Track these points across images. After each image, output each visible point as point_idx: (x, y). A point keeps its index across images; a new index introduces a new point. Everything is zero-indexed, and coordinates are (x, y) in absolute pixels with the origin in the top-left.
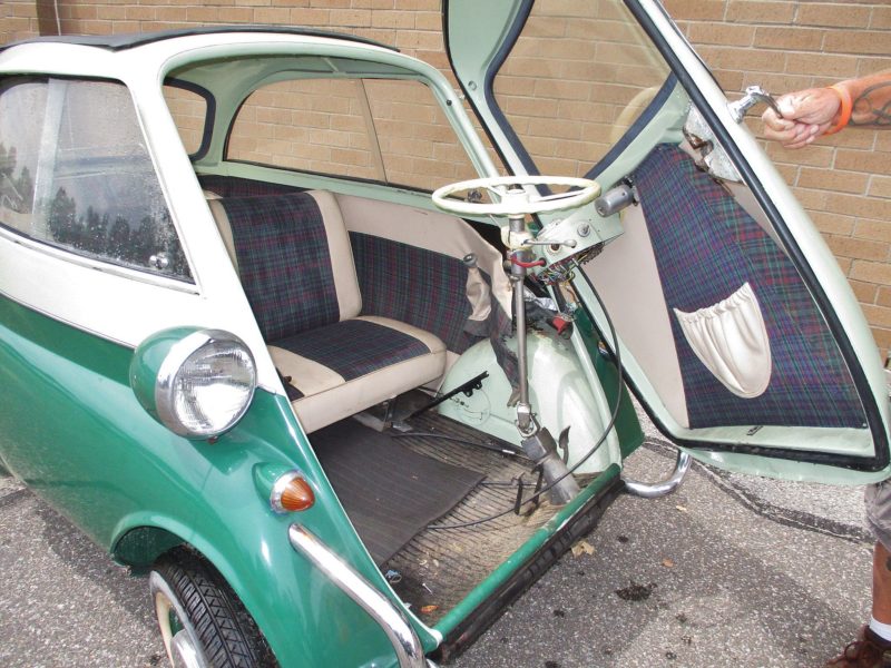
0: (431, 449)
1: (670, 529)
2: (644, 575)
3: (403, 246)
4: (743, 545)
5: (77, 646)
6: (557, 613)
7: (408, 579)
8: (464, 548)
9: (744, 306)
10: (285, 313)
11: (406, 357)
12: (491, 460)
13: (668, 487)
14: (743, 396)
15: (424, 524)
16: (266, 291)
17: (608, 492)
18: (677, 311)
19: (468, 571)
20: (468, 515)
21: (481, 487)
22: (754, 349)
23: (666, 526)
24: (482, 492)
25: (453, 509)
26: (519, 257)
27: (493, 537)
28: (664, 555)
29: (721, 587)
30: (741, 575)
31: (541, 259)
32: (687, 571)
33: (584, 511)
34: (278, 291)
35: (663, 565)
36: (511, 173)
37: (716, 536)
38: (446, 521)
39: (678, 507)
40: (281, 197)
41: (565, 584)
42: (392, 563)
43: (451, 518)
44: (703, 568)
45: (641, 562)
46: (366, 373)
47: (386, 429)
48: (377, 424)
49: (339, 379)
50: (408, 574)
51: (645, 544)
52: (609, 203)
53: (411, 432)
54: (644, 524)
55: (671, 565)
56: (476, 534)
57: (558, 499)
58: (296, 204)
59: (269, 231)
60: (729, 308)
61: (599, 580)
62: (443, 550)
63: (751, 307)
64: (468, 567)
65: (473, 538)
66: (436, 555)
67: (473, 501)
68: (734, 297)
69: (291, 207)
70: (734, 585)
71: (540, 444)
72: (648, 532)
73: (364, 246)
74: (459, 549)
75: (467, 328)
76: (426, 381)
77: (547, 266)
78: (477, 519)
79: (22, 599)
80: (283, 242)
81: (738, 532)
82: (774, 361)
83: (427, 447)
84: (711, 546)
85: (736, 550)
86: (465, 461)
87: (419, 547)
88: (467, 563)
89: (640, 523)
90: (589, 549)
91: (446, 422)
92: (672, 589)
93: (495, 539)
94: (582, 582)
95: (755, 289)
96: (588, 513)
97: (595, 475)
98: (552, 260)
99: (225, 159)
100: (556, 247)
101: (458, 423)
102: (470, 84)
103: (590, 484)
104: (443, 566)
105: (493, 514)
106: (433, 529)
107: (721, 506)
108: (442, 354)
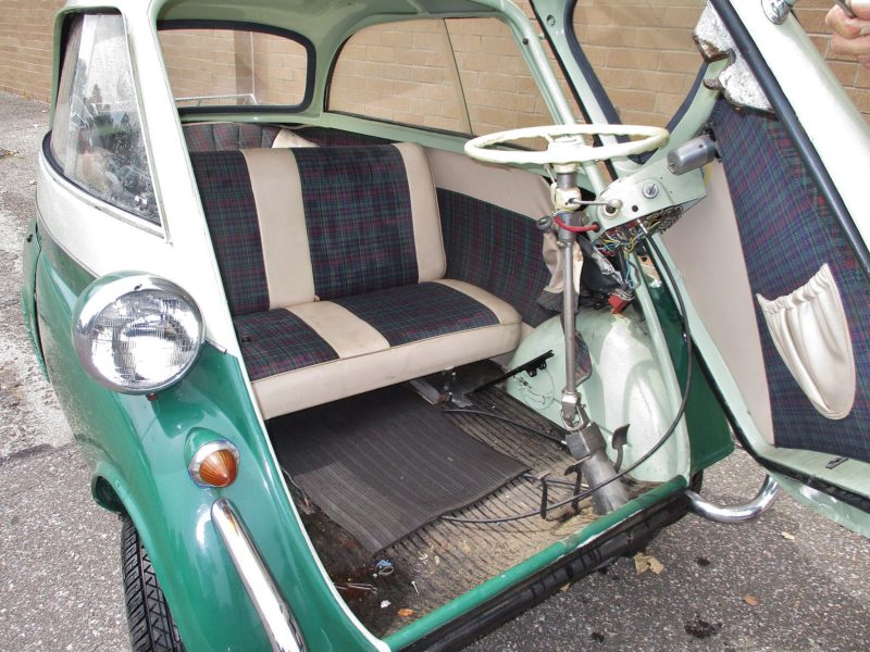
0: (484, 430)
1: (766, 559)
2: (716, 610)
3: (489, 206)
4: (856, 594)
5: (103, 578)
6: (596, 636)
7: (400, 573)
8: (473, 548)
9: (823, 296)
10: (354, 271)
11: (469, 326)
12: (546, 450)
13: (749, 513)
14: (826, 415)
15: (438, 513)
16: (335, 245)
17: (664, 508)
18: (760, 298)
19: (469, 576)
20: (495, 510)
21: (523, 480)
22: (836, 356)
23: (762, 554)
24: (521, 487)
25: (481, 501)
26: (567, 218)
27: (513, 540)
28: (750, 589)
29: (812, 641)
30: (843, 632)
31: (595, 223)
32: (774, 614)
33: (624, 528)
34: (347, 246)
35: (744, 601)
36: (589, 121)
37: (824, 577)
38: (468, 514)
39: (784, 534)
40: (360, 147)
41: (617, 603)
42: (391, 552)
43: (476, 511)
44: (796, 614)
45: (718, 592)
46: (415, 339)
47: (441, 402)
48: (432, 395)
49: (383, 343)
50: (401, 567)
51: (728, 572)
52: (682, 158)
53: (467, 407)
54: (736, 548)
55: (754, 603)
56: (494, 534)
57: (600, 509)
58: (377, 156)
59: (341, 183)
60: (807, 297)
61: (659, 605)
62: (450, 547)
63: (832, 299)
64: (470, 571)
65: (488, 538)
66: (441, 551)
67: (507, 495)
68: (813, 284)
69: (371, 159)
70: (831, 643)
71: (584, 441)
72: (738, 558)
73: (452, 206)
74: (467, 548)
75: (541, 300)
76: (493, 355)
77: (601, 232)
78: (503, 516)
79: (75, 524)
80: (358, 194)
81: (854, 576)
82: (859, 375)
83: (479, 427)
84: (815, 588)
85: (844, 598)
86: (515, 448)
87: (427, 538)
88: (470, 566)
89: (730, 545)
90: (657, 567)
91: (511, 402)
92: (747, 634)
93: (514, 542)
94: (638, 605)
95: (835, 273)
96: (628, 531)
97: (651, 485)
98: (607, 224)
99: (326, 109)
100: (611, 210)
101: (522, 404)
102: (549, 18)
103: (641, 496)
104: (444, 565)
105: (523, 513)
106: (450, 521)
107: (841, 541)
108: (516, 327)
